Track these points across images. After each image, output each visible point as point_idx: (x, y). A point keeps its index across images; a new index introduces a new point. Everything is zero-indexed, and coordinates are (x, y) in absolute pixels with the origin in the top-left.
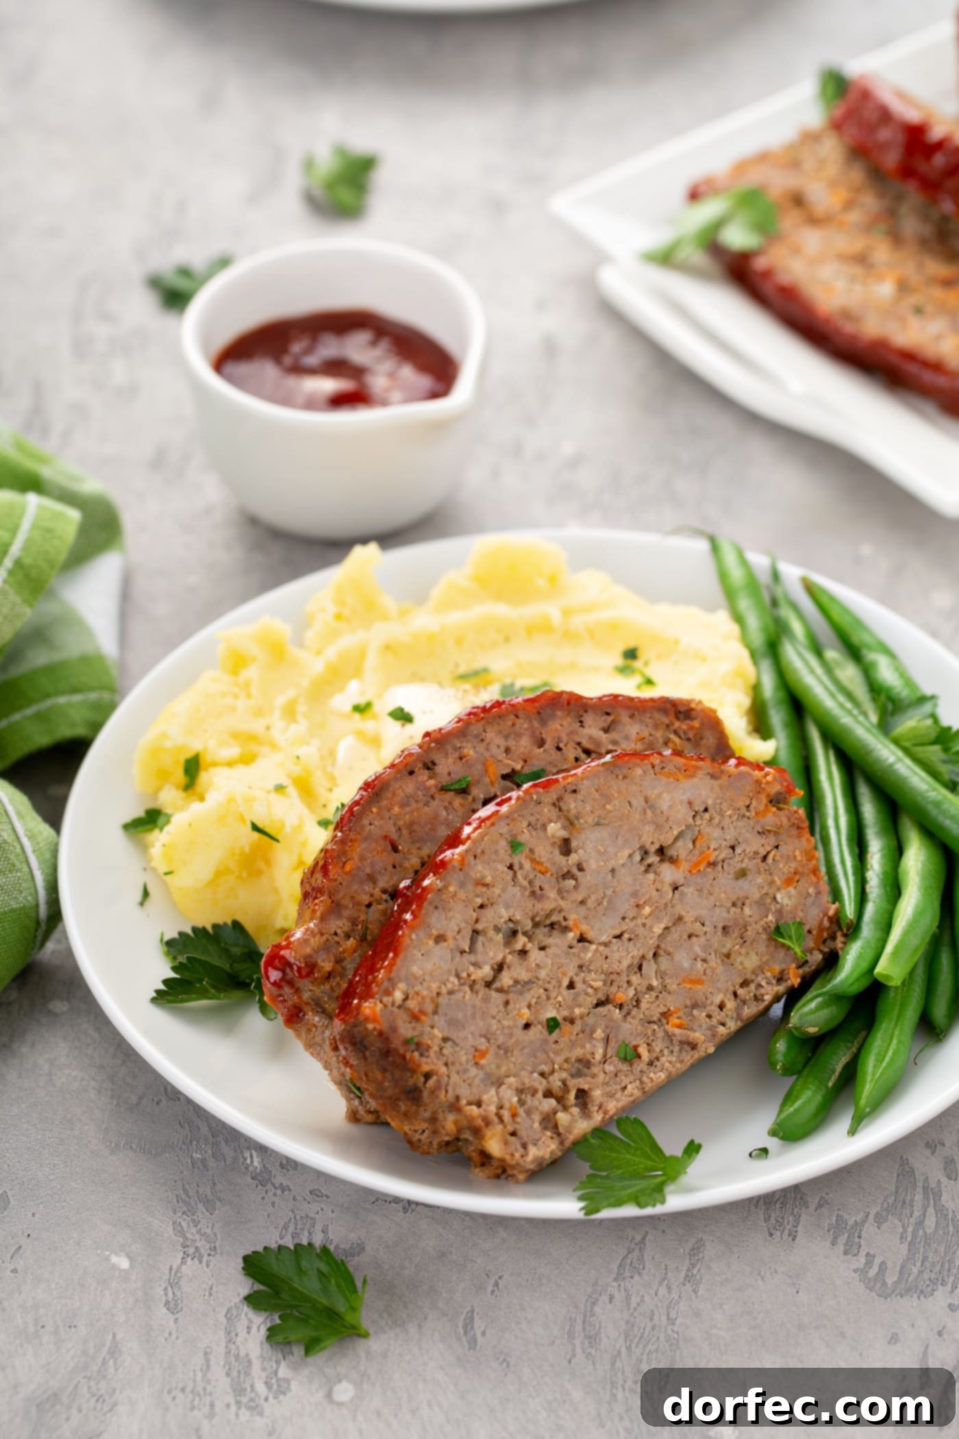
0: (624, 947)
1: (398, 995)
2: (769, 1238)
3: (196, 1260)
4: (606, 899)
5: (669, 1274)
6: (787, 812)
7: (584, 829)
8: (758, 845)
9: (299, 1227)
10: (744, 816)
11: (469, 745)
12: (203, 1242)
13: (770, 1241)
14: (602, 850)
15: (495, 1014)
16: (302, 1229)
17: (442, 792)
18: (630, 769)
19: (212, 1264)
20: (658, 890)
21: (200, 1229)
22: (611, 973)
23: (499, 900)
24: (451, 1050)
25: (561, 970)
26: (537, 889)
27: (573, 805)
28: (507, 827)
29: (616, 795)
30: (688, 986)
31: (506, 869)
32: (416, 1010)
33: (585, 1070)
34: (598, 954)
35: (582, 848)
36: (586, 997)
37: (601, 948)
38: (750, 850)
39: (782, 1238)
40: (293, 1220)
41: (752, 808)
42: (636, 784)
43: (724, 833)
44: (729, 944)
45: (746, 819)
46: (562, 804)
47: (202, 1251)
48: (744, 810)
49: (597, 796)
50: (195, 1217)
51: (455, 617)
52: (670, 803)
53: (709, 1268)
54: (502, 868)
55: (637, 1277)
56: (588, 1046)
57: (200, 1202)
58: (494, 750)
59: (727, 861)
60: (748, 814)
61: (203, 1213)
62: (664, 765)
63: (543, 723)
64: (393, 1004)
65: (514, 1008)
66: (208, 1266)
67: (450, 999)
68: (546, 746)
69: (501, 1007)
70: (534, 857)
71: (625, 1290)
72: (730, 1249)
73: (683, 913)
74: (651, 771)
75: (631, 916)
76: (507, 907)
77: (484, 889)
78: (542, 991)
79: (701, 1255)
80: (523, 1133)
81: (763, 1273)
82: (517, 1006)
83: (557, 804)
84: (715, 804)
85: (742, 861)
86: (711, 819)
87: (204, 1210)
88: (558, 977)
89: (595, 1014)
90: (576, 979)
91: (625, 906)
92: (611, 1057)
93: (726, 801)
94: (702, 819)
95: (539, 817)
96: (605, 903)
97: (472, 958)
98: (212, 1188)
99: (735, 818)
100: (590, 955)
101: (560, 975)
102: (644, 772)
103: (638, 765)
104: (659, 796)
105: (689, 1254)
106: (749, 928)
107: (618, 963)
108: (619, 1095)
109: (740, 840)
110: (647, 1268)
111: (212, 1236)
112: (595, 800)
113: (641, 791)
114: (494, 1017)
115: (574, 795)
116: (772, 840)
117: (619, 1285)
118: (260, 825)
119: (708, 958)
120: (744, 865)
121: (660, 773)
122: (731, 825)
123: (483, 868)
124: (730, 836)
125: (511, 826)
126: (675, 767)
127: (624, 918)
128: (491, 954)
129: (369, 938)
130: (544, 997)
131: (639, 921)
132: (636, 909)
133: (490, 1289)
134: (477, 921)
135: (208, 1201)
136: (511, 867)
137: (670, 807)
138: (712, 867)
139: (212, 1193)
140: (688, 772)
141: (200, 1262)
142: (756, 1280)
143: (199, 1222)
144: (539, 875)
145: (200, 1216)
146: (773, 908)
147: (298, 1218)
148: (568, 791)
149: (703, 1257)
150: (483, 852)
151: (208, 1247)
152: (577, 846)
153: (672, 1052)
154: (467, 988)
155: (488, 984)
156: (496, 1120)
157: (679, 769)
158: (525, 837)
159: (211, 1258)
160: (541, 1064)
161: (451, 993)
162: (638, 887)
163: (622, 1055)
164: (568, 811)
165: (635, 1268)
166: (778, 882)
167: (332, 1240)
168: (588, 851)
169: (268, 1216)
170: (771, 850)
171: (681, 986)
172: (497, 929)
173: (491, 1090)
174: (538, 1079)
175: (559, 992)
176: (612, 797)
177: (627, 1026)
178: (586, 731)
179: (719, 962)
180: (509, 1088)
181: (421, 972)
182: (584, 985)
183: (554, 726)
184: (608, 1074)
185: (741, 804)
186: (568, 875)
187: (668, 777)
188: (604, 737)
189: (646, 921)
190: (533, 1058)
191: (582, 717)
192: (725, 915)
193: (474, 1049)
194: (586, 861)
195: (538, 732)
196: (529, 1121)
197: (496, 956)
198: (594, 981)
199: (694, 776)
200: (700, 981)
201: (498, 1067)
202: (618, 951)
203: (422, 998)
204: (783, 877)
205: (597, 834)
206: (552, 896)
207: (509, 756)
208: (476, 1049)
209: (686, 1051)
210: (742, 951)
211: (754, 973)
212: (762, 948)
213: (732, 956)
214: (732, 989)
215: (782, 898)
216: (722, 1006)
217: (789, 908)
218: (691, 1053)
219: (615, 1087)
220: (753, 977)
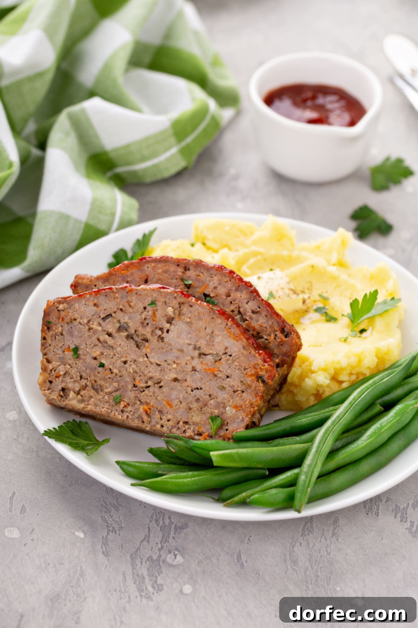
0: (156, 370)
1: (62, 307)
7: (182, 320)
8: (237, 384)
10: (241, 370)
11: (205, 274)
14: (180, 333)
15: (87, 344)
17: (180, 280)
18: (217, 317)
20: (186, 364)
22: (143, 373)
23: (130, 314)
24: (60, 338)
25: (127, 355)
26: (146, 323)
27: (185, 310)
28: (157, 295)
29: (203, 321)
30: (165, 403)
31: (142, 307)
32: (62, 316)
33: (100, 391)
34: (145, 363)
35: (175, 326)
36: (125, 370)
37: (148, 362)
38: (232, 383)
41: (246, 370)
42: (214, 324)
44: (195, 405)
45: (241, 372)
46: (182, 305)
48: (242, 369)
49: (197, 315)
52: (219, 341)
54: (141, 305)
56: (108, 384)
58: (211, 284)
59: (221, 379)
60: (243, 371)
62: (231, 328)
64: (57, 308)
65: (96, 349)
67: (78, 325)
68: (228, 298)
69: (92, 344)
70: (156, 313)
73: (188, 380)
74: (224, 325)
75: (168, 363)
76: (130, 318)
77: (128, 306)
78: (112, 353)
80: (53, 385)
82: (98, 349)
83: (181, 304)
84: (235, 356)
85: (226, 384)
86: (228, 360)
89: (122, 378)
90: (129, 362)
91: (170, 358)
92: (112, 396)
93: (240, 359)
94: (226, 357)
95: (170, 302)
96: (165, 350)
97: (101, 322)
99: (237, 368)
100: (141, 360)
101: (124, 355)
102: (222, 323)
103: (222, 319)
104: (218, 335)
106: (206, 407)
107: (148, 372)
108: (98, 407)
109: (232, 377)
112: (195, 315)
113: (213, 328)
114: (86, 344)
115: (189, 307)
116: (243, 388)
119: (182, 403)
120: (225, 386)
121: (227, 329)
122: (233, 369)
123: (135, 299)
124: (229, 372)
126: (234, 332)
127: (166, 361)
128: (109, 326)
130: (111, 356)
131: (169, 367)
132: (172, 362)
134: (115, 312)
136: (145, 308)
137: (218, 342)
138: (214, 376)
140: (236, 338)
144: (151, 319)
146: (221, 409)
148: (189, 304)
150: (139, 294)
152: (174, 323)
153: (134, 415)
154: (87, 327)
156: (49, 371)
157: (235, 334)
158: (159, 304)
160: (85, 373)
161: (80, 323)
162: (181, 357)
163: (116, 399)
164: (182, 310)
166: (232, 403)
168: (175, 328)
170: (240, 391)
171: (163, 401)
172: (119, 321)
173: (58, 362)
174: (78, 375)
175: (118, 360)
176: (201, 320)
177: (129, 393)
178: (247, 306)
179: (185, 407)
180: (65, 368)
181: (78, 308)
182: (129, 366)
183: (238, 294)
184: (104, 399)
185: (243, 365)
186: (161, 329)
187: (228, 333)
188: (249, 313)
189: (172, 369)
190: (84, 369)
191: (250, 300)
192: (203, 395)
193: (68, 346)
194: (172, 331)
195: (231, 292)
196: (60, 384)
197: (109, 328)
198: (133, 369)
199: (238, 341)
200: (170, 406)
201: (70, 359)
202: (153, 369)
203: (68, 315)
204: (235, 404)
205: (184, 326)
206: (148, 330)
207: (213, 289)
208: (69, 348)
209: (139, 420)
210: (197, 412)
211: (194, 423)
212: (204, 418)
213: (192, 410)
214: (179, 420)
215: (228, 410)
216: (169, 420)
217: (227, 415)
218: (139, 422)
219: (101, 404)
220: (191, 424)
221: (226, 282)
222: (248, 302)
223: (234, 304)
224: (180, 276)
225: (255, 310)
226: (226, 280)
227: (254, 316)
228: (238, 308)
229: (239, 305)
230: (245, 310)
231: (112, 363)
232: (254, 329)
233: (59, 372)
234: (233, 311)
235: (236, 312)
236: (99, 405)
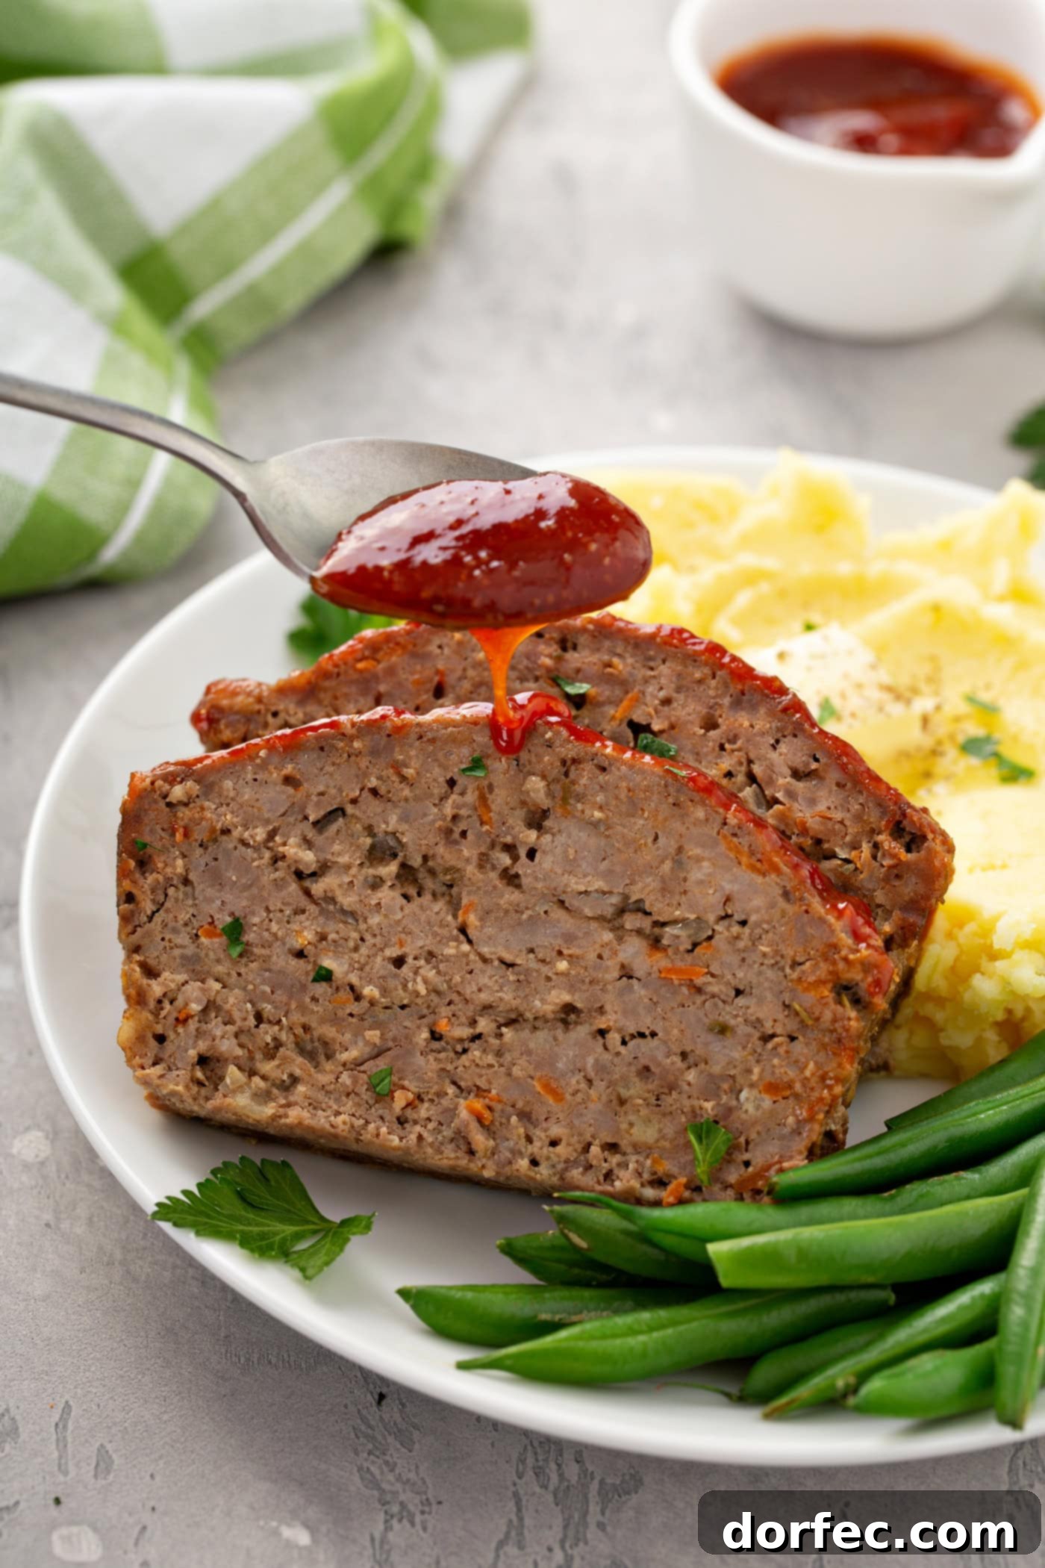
0: (501, 981)
1: (179, 793)
4: (529, 912)
6: (840, 1010)
7: (574, 817)
8: (767, 1011)
10: (782, 969)
11: (629, 660)
14: (571, 857)
15: (272, 908)
17: (550, 682)
18: (692, 801)
20: (600, 957)
22: (459, 993)
23: (402, 804)
24: (181, 895)
25: (403, 936)
26: (457, 830)
27: (584, 781)
28: (486, 739)
29: (646, 814)
30: (538, 1088)
31: (441, 780)
32: (182, 824)
33: (322, 1058)
34: (464, 960)
35: (553, 835)
36: (400, 987)
37: (472, 957)
38: (756, 1011)
41: (799, 969)
42: (683, 823)
43: (740, 966)
44: (636, 1090)
45: (781, 974)
46: (573, 768)
48: (786, 963)
49: (623, 795)
52: (703, 878)
54: (439, 775)
56: (348, 1036)
58: (653, 688)
59: (717, 1000)
60: (788, 970)
62: (739, 832)
64: (165, 796)
65: (301, 923)
67: (236, 848)
68: (712, 733)
69: (288, 910)
70: (488, 796)
73: (608, 1007)
74: (716, 826)
75: (541, 956)
76: (404, 818)
77: (395, 778)
78: (355, 935)
80: (170, 1047)
82: (307, 923)
83: (567, 765)
84: (758, 924)
85: (736, 1016)
86: (737, 937)
88: (390, 940)
89: (396, 1015)
90: (410, 960)
91: (545, 940)
92: (364, 1072)
93: (774, 933)
94: (728, 928)
95: (534, 759)
96: (525, 917)
97: (311, 834)
99: (770, 961)
100: (450, 950)
101: (394, 940)
102: (707, 820)
103: (705, 806)
104: (699, 860)
106: (674, 1094)
107: (475, 989)
108: (323, 1113)
109: (754, 991)
112: (617, 798)
113: (682, 836)
114: (268, 910)
115: (597, 772)
116: (792, 1026)
119: (595, 1083)
120: (732, 1022)
121: (725, 837)
122: (756, 966)
123: (417, 756)
124: (742, 976)
126: (750, 846)
127: (531, 951)
128: (336, 847)
130: (351, 944)
131: (545, 970)
132: (554, 954)
134: (354, 801)
136: (451, 783)
137: (700, 882)
138: (693, 991)
140: (762, 866)
144: (475, 818)
146: (724, 1098)
148: (595, 761)
150: (432, 739)
152: (551, 828)
153: (440, 1131)
154: (267, 855)
155: (299, 875)
156: (152, 1004)
157: (752, 853)
158: (497, 767)
160: (271, 1002)
161: (244, 843)
162: (580, 935)
163: (375, 1081)
164: (573, 783)
166: (755, 1077)
168: (556, 843)
170: (781, 1035)
171: (529, 1080)
172: (370, 830)
173: (180, 973)
174: (247, 1012)
175: (375, 955)
176: (640, 812)
177: (420, 1060)
178: (774, 756)
179: (604, 1098)
180: (203, 990)
181: (232, 794)
182: (411, 975)
183: (743, 720)
184: (338, 1085)
185: (789, 952)
186: (510, 849)
187: (730, 849)
188: (785, 780)
189: (554, 977)
190: (268, 989)
191: (784, 736)
192: (660, 1056)
193: (210, 920)
194: (544, 852)
195: (717, 713)
196: (191, 1042)
197: (339, 854)
198: (425, 981)
199: (764, 875)
200: (558, 1096)
201: (218, 961)
202: (491, 977)
203: (202, 819)
204: (768, 1078)
205: (583, 835)
206: (466, 853)
207: (660, 707)
208: (212, 923)
209: (458, 1147)
210: (644, 1112)
211: (637, 1148)
212: (670, 1130)
213: (627, 1106)
214: (588, 1138)
215: (747, 1099)
216: (554, 1143)
217: (744, 1116)
218: (460, 1154)
219: (331, 1103)
220: (629, 1150)
221: (700, 682)
222: (777, 741)
223: (733, 751)
224: (548, 670)
225: (801, 768)
226: (698, 675)
227: (800, 786)
228: (745, 764)
229: (747, 754)
230: (771, 767)
231: (356, 966)
232: (804, 831)
233: (186, 1004)
234: (729, 775)
235: (741, 778)
236: (324, 1106)
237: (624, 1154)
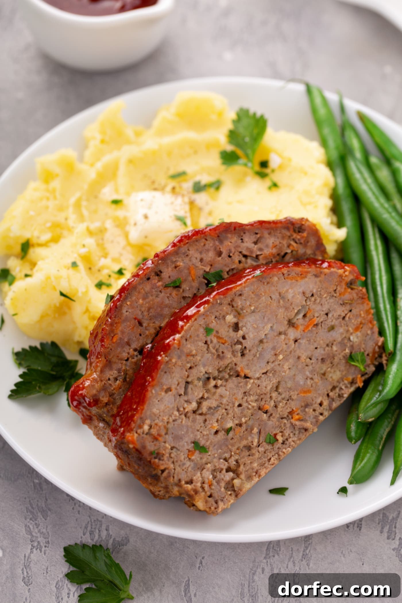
0: (268, 379)
1: (146, 428)
2: (347, 529)
3: (38, 550)
4: (258, 353)
5: (294, 554)
6: (356, 291)
7: (246, 315)
8: (340, 311)
9: (93, 527)
10: (333, 296)
11: (180, 259)
12: (42, 538)
13: (347, 531)
14: (256, 327)
15: (199, 429)
16: (95, 528)
17: (166, 288)
18: (270, 278)
19: (47, 552)
20: (286, 344)
21: (40, 530)
22: (262, 394)
23: (200, 362)
24: (175, 454)
25: (234, 397)
26: (220, 353)
27: (239, 303)
28: (203, 320)
29: (263, 294)
30: (303, 395)
31: (203, 344)
32: (156, 435)
34: (254, 385)
35: (245, 326)
36: (248, 410)
37: (256, 381)
38: (336, 314)
39: (354, 529)
40: (90, 522)
41: (337, 291)
42: (274, 286)
43: (322, 307)
44: (324, 368)
45: (334, 298)
46: (234, 303)
47: (42, 544)
48: (333, 293)
49: (253, 296)
50: (37, 522)
51: (167, 140)
52: (293, 295)
53: (315, 549)
54: (201, 344)
55: (276, 556)
56: (250, 438)
57: (39, 512)
58: (194, 261)
59: (323, 322)
60: (335, 295)
61: (41, 519)
62: (290, 273)
63: (221, 242)
64: (143, 433)
65: (209, 424)
66: (45, 554)
67: (174, 425)
68: (223, 256)
69: (202, 424)
70: (218, 335)
71: (270, 565)
72: (326, 536)
73: (300, 355)
74: (283, 278)
75: (272, 361)
76: (204, 366)
77: (192, 358)
78: (224, 411)
79: (311, 541)
80: (215, 495)
81: (344, 552)
82: (211, 422)
83: (231, 304)
84: (317, 291)
85: (332, 321)
86: (315, 300)
87: (42, 517)
88: (233, 401)
89: (253, 419)
90: (242, 401)
91: (269, 355)
92: (262, 443)
93: (323, 289)
94: (310, 301)
95: (221, 312)
96: (258, 355)
97: (186, 398)
98: (45, 502)
99: (328, 298)
100: (249, 386)
101: (234, 400)
102: (279, 279)
103: (275, 275)
104: (287, 291)
105: (304, 540)
106: (336, 358)
107: (265, 389)
108: (266, 465)
109: (331, 310)
110: (282, 550)
111: (47, 534)
112: (252, 298)
113: (277, 290)
114: (198, 431)
115: (240, 297)
116: (348, 307)
117: (267, 562)
118: (64, 292)
119: (314, 377)
120: (333, 323)
121: (287, 278)
122: (326, 302)
123: (191, 346)
124: (325, 309)
125: (206, 319)
126: (295, 273)
127: (268, 362)
128: (196, 394)
129: (128, 380)
130: (225, 414)
131: (277, 363)
132: (274, 356)
133: (198, 565)
134: (188, 377)
135: (43, 511)
136: (206, 343)
137: (293, 297)
138: (316, 326)
139: (45, 506)
140: (303, 275)
141: (41, 551)
142: (341, 557)
143: (39, 524)
144: (221, 345)
145: (40, 521)
146: (348, 345)
147: (93, 521)
148: (237, 295)
149: (312, 542)
150: (190, 336)
151: (44, 542)
152: (242, 325)
153: (295, 434)
154: (183, 416)
155: (194, 412)
156: (201, 490)
157: (298, 274)
158: (213, 325)
159: (46, 548)
160: (224, 453)
161: (174, 421)
162: (276, 344)
163: (268, 441)
164: (237, 307)
165: (275, 550)
166: (351, 330)
167: (111, 535)
168: (248, 328)
169: (77, 520)
170: (348, 313)
171: (299, 396)
172: (199, 379)
173: (197, 474)
174: (223, 462)
175: (234, 410)
176: (261, 296)
177: (270, 423)
178: (245, 245)
179: (319, 378)
180: (208, 470)
181: (158, 411)
182: (247, 404)
183: (227, 243)
184: (261, 453)
185: (331, 290)
186: (239, 342)
187: (292, 280)
188: (255, 248)
189: (280, 362)
190: (220, 451)
191: (242, 236)
192: (322, 352)
193: (188, 451)
194: (247, 333)
195: (218, 248)
196: (218, 487)
197: (198, 394)
198: (252, 401)
199: (306, 277)
200: (309, 391)
201: (201, 458)
202: (265, 381)
203: (160, 427)
204: (354, 327)
205: (253, 318)
206: (229, 356)
207: (202, 264)
208: (189, 451)
209: (302, 433)
210: (332, 371)
211: (338, 382)
212: (342, 368)
213: (327, 374)
214: (326, 393)
215: (353, 339)
216: (321, 404)
217: (357, 343)
218: (305, 434)
219: (264, 460)
220: (338, 384)
221: (204, 245)
222: (242, 239)
223: (233, 254)
224: (162, 285)
225: (255, 240)
226: (202, 244)
227: (259, 245)
228: (240, 254)
229: (238, 251)
230: (248, 248)
231: (232, 418)
232: (274, 256)
233: (208, 479)
234: (240, 262)
236: (264, 462)
237: (337, 387)
